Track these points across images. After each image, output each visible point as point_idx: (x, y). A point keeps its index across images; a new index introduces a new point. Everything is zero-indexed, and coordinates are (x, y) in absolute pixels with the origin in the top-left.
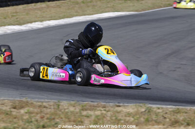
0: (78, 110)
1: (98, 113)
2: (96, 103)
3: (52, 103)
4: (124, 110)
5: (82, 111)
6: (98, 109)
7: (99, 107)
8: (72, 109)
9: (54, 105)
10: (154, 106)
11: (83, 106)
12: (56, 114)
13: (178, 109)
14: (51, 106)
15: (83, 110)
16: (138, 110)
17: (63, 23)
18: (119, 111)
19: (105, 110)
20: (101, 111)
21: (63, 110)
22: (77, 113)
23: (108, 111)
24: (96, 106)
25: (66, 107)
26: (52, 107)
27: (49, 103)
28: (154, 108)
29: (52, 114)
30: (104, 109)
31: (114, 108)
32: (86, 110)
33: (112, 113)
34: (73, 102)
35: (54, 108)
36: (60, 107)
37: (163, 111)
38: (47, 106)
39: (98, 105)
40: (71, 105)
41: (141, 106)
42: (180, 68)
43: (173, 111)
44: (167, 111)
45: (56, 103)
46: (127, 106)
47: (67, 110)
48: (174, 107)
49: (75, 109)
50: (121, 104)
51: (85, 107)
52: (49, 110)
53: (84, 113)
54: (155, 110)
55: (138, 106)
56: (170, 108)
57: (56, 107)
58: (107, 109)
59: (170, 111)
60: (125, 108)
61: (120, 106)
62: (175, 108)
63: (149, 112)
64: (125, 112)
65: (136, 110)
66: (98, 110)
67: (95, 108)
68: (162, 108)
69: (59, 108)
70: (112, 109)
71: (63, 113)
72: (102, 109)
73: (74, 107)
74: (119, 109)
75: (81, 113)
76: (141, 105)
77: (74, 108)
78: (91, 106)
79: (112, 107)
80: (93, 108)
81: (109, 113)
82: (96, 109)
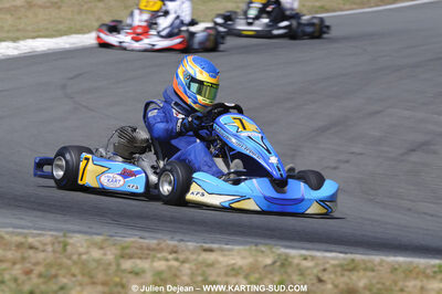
0: (110, 257)
1: (160, 265)
2: (155, 242)
3: (48, 239)
4: (221, 259)
5: (122, 261)
6: (159, 255)
7: (161, 250)
8: (96, 254)
9: (53, 244)
10: (293, 252)
11: (124, 248)
12: (60, 266)
13: (353, 260)
14: (45, 244)
15: (122, 257)
16: (257, 261)
17: (67, 46)
18: (209, 262)
19: (177, 259)
20: (167, 260)
21: (75, 257)
22: (110, 264)
23: (183, 262)
24: (154, 250)
25: (82, 250)
26: (50, 248)
27: (41, 238)
28: (293, 257)
29: (49, 266)
30: (174, 255)
31: (199, 255)
32: (131, 257)
33: (194, 267)
34: (98, 238)
35: (54, 251)
36: (69, 248)
37: (317, 265)
38: (37, 244)
39: (158, 245)
40: (95, 244)
41: (262, 252)
42: (347, 162)
43: (341, 266)
44: (327, 266)
45: (57, 237)
46: (229, 250)
47: (84, 257)
48: (342, 255)
49: (105, 254)
50: (215, 246)
51: (127, 251)
52: (41, 256)
53: (127, 264)
54: (296, 261)
55: (256, 250)
56: (333, 258)
57: (58, 247)
58: (181, 257)
59: (334, 266)
60: (224, 255)
61: (211, 250)
62: (344, 259)
63: (283, 265)
64: (225, 264)
65: (250, 260)
66: (160, 259)
67: (152, 253)
68: (313, 258)
69: (65, 250)
70: (194, 257)
71: (75, 263)
72: (170, 257)
73: (101, 248)
74: (210, 257)
75: (118, 265)
76: (263, 248)
77: (101, 252)
78: (141, 248)
79: (192, 253)
80: (147, 253)
81: (187, 265)
82: (154, 257)
